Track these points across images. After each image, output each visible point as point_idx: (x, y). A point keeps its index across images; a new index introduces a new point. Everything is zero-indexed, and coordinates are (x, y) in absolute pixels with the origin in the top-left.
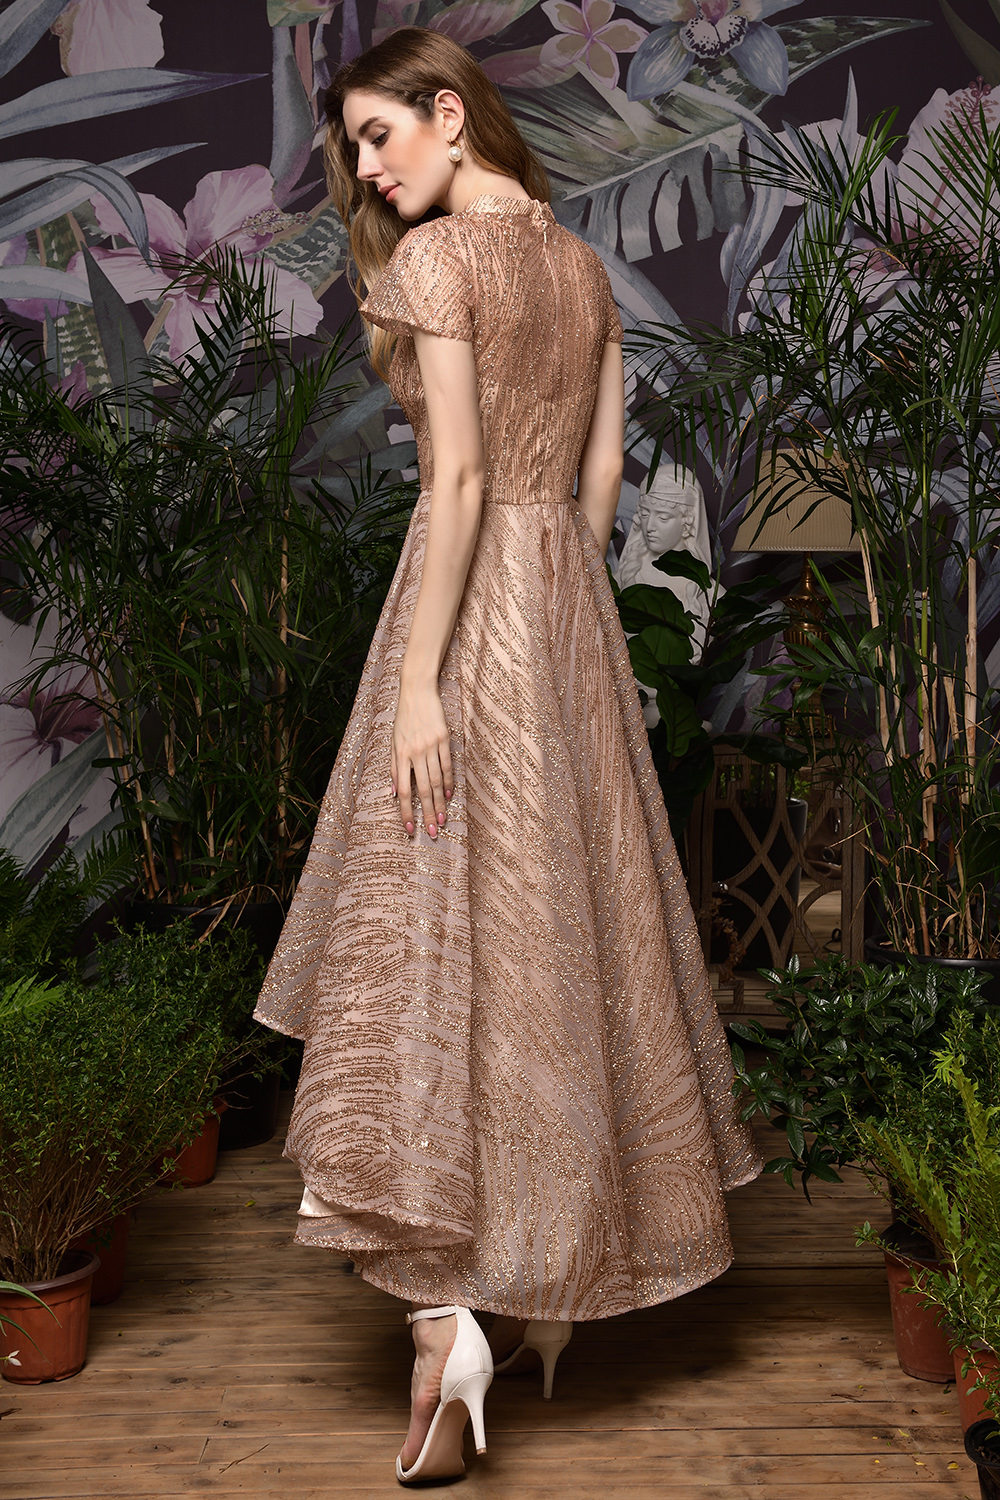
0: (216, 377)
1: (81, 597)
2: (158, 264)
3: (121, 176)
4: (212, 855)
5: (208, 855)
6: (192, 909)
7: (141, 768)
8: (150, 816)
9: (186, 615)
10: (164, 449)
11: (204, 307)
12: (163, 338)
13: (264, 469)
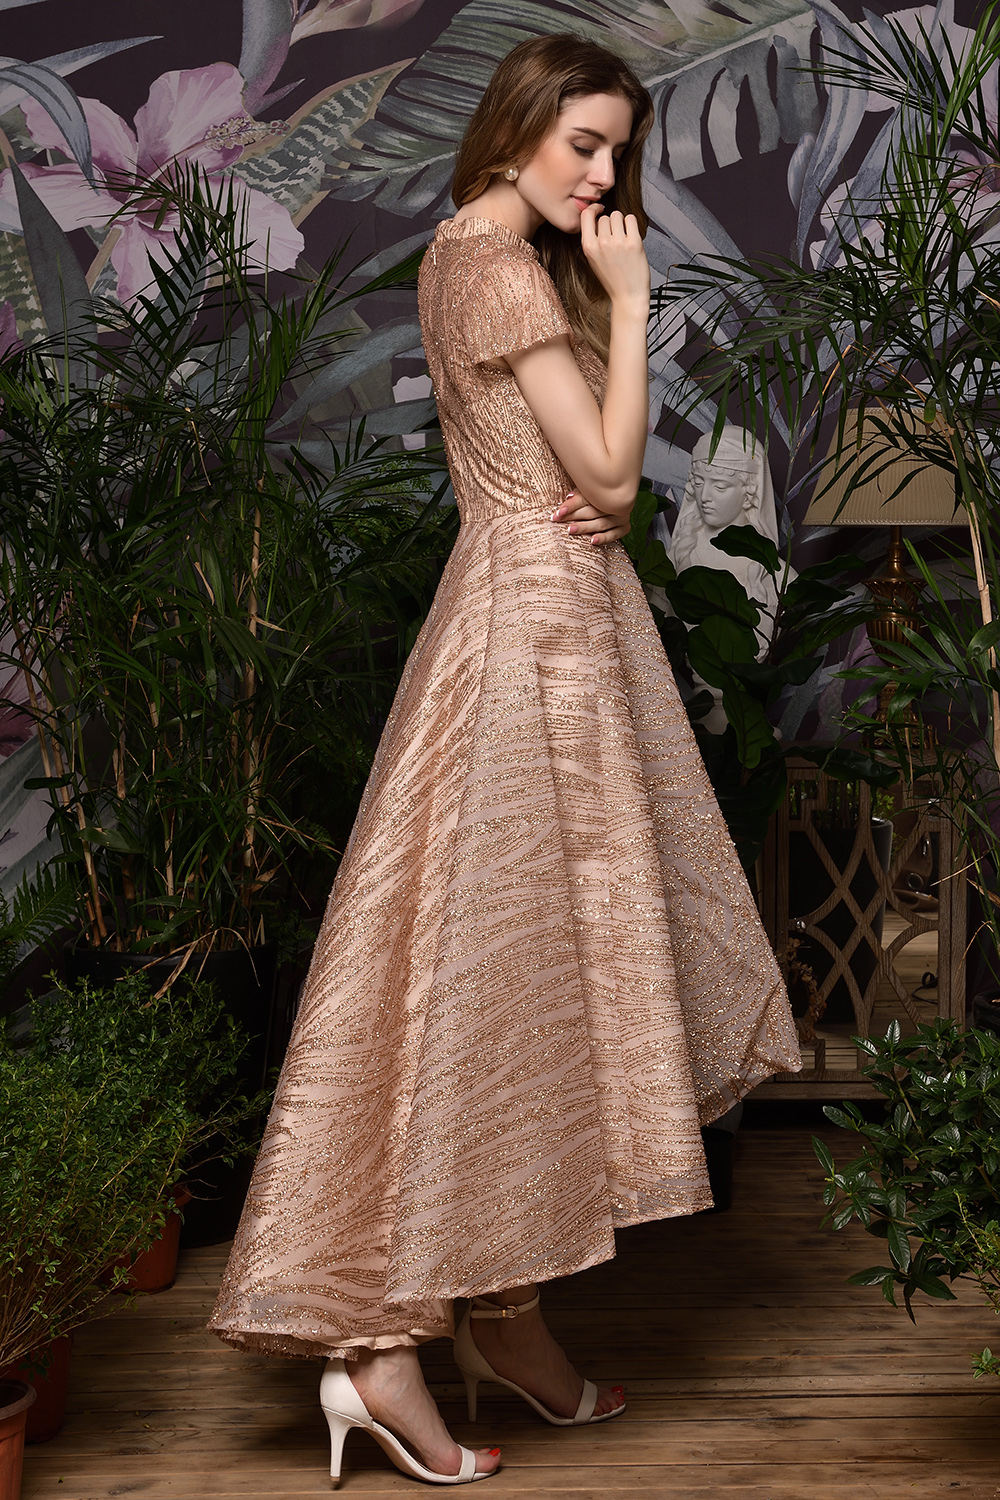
0: (175, 323)
1: (11, 585)
2: (103, 185)
3: (57, 77)
4: (171, 893)
5: (166, 893)
6: (147, 958)
7: (84, 789)
8: (95, 847)
9: (139, 606)
10: (112, 411)
11: (159, 236)
12: (109, 275)
13: (233, 436)
